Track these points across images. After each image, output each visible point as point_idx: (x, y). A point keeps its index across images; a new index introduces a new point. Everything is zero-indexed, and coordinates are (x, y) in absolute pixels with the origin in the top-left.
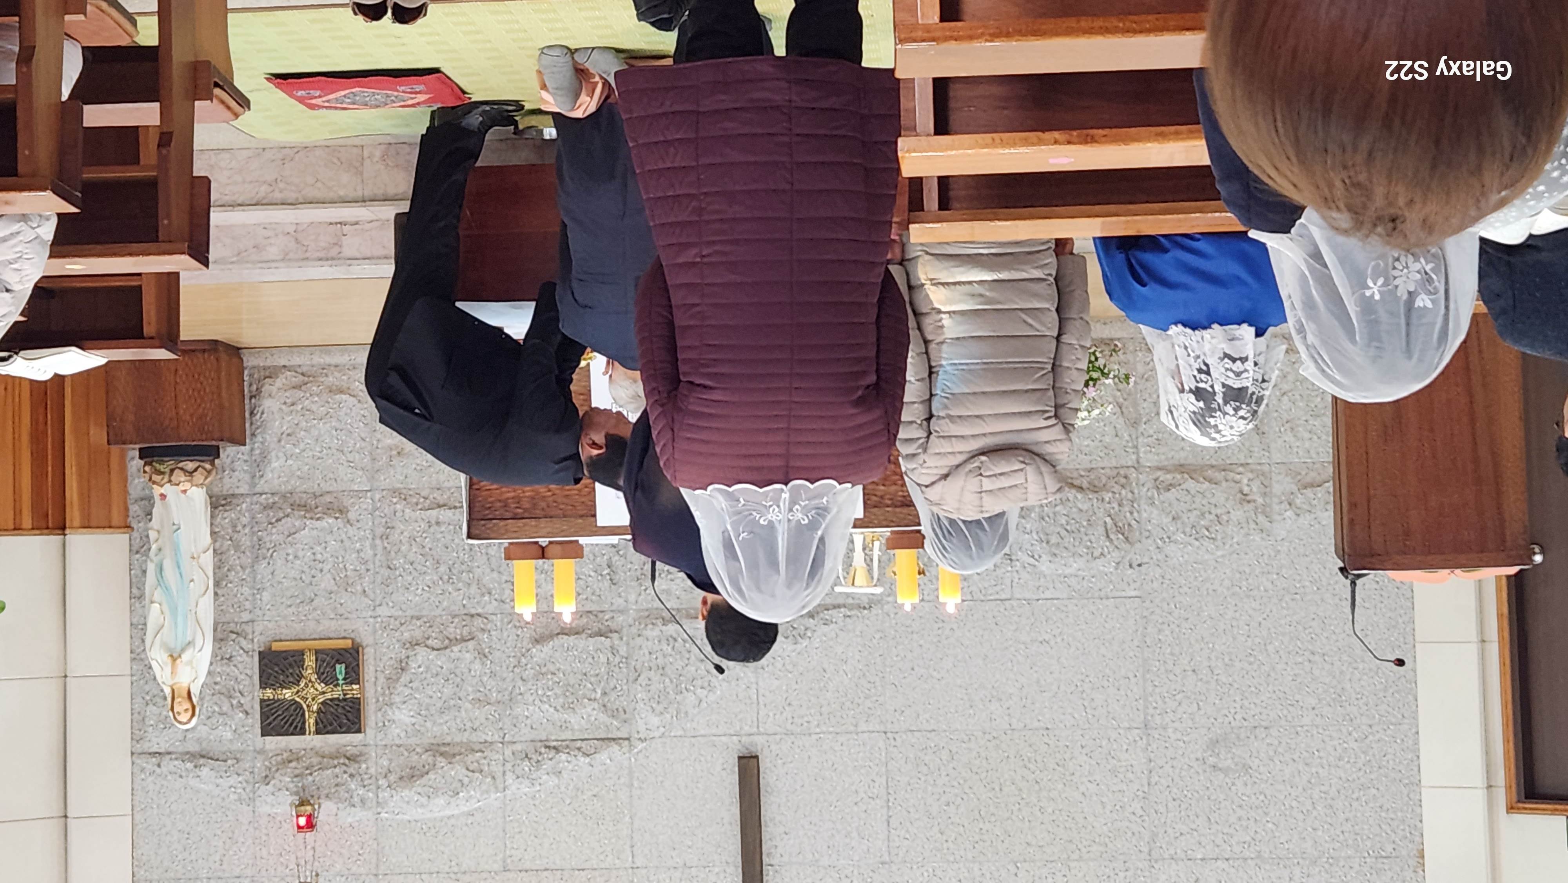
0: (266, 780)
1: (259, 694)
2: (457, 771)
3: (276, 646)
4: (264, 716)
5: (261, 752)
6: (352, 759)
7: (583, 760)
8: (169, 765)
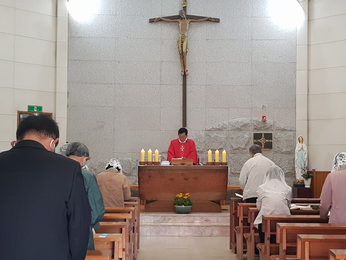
0: (271, 125)
1: (273, 141)
2: (237, 126)
3: (269, 149)
4: (271, 137)
5: (272, 130)
6: (255, 129)
7: (214, 127)
8: (289, 129)
